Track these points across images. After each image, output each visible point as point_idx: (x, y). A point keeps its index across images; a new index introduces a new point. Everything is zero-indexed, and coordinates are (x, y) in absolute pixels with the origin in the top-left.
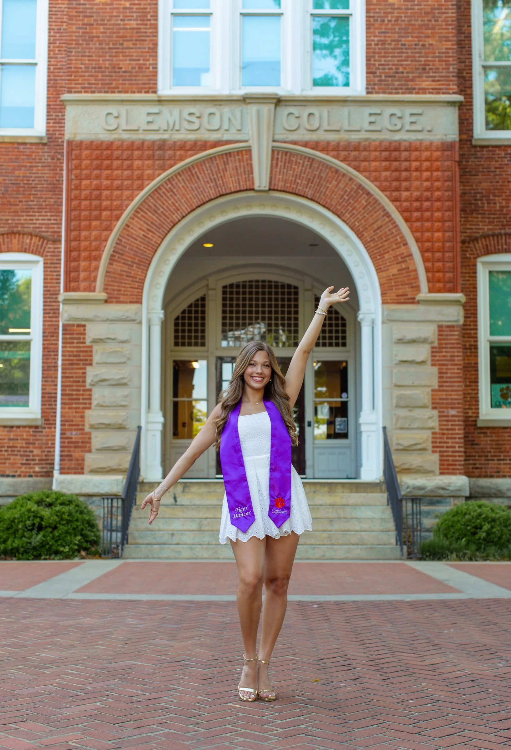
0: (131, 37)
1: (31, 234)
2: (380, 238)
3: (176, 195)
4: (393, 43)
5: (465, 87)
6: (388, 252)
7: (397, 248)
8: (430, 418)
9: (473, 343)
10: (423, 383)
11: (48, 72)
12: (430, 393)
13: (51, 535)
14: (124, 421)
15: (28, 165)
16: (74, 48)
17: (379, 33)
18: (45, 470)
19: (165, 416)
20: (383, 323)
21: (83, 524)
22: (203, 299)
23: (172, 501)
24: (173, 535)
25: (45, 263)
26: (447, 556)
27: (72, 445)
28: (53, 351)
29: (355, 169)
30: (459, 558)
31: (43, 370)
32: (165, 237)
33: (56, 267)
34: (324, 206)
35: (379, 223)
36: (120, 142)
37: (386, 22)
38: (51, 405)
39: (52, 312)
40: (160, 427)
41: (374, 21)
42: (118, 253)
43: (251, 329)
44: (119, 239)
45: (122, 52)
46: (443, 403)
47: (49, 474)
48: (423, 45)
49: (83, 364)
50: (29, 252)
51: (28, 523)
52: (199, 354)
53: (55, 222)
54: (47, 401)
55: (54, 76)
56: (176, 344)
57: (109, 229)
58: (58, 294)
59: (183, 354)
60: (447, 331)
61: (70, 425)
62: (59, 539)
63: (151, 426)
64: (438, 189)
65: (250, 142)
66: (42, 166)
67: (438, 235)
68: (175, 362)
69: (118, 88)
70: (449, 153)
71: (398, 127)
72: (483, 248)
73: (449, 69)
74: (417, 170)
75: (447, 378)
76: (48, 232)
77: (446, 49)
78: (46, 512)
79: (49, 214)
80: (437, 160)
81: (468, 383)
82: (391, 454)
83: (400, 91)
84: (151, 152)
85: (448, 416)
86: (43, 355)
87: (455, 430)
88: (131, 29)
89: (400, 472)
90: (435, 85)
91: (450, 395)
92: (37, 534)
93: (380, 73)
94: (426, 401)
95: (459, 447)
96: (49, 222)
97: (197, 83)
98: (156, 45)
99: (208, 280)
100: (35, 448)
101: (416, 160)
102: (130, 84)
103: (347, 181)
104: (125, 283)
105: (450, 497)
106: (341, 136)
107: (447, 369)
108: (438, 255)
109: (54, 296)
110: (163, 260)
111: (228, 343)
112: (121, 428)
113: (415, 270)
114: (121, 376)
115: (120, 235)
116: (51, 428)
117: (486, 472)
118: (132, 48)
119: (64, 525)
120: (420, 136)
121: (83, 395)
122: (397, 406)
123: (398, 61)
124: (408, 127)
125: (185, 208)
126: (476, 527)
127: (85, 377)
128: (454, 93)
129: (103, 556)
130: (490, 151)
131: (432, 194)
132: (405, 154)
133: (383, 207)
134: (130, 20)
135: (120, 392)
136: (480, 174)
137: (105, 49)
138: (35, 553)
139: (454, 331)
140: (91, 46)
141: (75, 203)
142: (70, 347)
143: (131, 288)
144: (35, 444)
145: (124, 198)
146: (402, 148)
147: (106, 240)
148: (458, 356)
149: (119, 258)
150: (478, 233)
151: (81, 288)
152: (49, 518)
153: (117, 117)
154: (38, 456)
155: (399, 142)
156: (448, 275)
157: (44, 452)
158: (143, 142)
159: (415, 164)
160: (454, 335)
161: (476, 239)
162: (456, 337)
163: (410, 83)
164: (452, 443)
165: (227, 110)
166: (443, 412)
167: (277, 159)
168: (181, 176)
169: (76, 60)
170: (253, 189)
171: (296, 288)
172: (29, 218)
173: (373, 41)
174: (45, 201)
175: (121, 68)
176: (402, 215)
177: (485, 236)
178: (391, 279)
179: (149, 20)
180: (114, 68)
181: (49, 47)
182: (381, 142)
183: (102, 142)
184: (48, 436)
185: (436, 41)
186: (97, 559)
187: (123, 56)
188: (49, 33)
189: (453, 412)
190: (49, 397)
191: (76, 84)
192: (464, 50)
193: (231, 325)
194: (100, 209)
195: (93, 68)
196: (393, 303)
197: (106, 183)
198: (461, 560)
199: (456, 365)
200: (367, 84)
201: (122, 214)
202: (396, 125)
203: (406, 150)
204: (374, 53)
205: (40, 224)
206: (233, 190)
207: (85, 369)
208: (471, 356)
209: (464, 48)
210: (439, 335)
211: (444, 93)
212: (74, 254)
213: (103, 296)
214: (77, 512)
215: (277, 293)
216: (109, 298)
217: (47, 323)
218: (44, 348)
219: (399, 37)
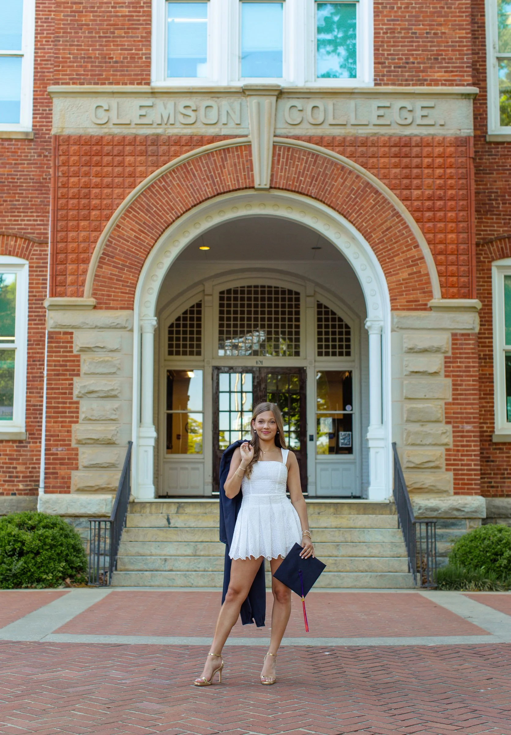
0: (123, 25)
1: (15, 236)
2: (390, 240)
3: (170, 193)
4: (403, 31)
5: (478, 80)
6: (399, 254)
7: (408, 250)
8: (444, 433)
9: (487, 353)
10: (437, 396)
11: (35, 64)
12: (444, 406)
13: (33, 561)
14: (113, 436)
15: (13, 162)
16: (62, 37)
17: (388, 20)
18: (29, 488)
19: (158, 430)
20: (393, 331)
21: (68, 549)
22: (199, 305)
23: (165, 522)
24: (166, 560)
25: (30, 267)
26: (465, 585)
27: (58, 462)
28: (39, 361)
29: (362, 166)
30: (479, 588)
31: (28, 381)
32: (158, 238)
33: (43, 271)
34: (329, 206)
35: (388, 224)
36: (110, 137)
37: (395, 9)
38: (37, 418)
39: (37, 318)
40: (152, 442)
41: (383, 7)
42: (108, 255)
43: (250, 338)
44: (109, 241)
45: (113, 41)
46: (457, 418)
47: (34, 492)
48: (435, 34)
49: (70, 375)
50: (13, 255)
51: (8, 548)
52: (194, 363)
53: (42, 223)
54: (32, 414)
55: (41, 68)
56: (170, 353)
57: (99, 229)
58: (43, 300)
59: (178, 363)
60: (461, 340)
61: (55, 441)
62: (42, 566)
63: (142, 442)
64: (452, 188)
65: (250, 136)
66: (28, 164)
67: (452, 236)
68: (169, 371)
69: (109, 79)
70: (463, 149)
71: (409, 121)
72: (499, 251)
73: (463, 59)
74: (428, 167)
75: (461, 390)
76: (33, 233)
77: (459, 38)
78: (27, 536)
79: (35, 214)
80: (450, 156)
81: (482, 396)
82: (402, 472)
83: (411, 83)
84: (143, 148)
85: (463, 432)
86: (28, 365)
87: (470, 446)
88: (122, 16)
89: (411, 492)
90: (447, 76)
91: (465, 409)
92: (17, 560)
93: (389, 63)
94: (439, 415)
95: (475, 465)
96: (36, 223)
97: (194, 75)
98: (149, 33)
99: (204, 285)
100: (19, 464)
101: (428, 156)
102: (121, 75)
103: (354, 178)
104: (116, 288)
105: (465, 519)
106: (348, 131)
107: (461, 381)
108: (452, 258)
109: (40, 302)
110: (156, 263)
111: (226, 352)
112: (110, 443)
113: (428, 274)
114: (112, 388)
115: (110, 237)
116: (36, 443)
117: (502, 491)
118: (124, 37)
119: (47, 550)
120: (432, 131)
121: (69, 408)
122: (408, 421)
123: (408, 50)
124: (419, 121)
125: (180, 208)
126: (496, 554)
127: (72, 389)
128: (468, 85)
129: (89, 584)
130: (505, 148)
131: (445, 193)
132: (415, 150)
133: (392, 206)
134: (122, 7)
135: (110, 405)
136: (495, 172)
137: (95, 37)
138: (15, 581)
139: (470, 339)
140: (80, 34)
141: (62, 202)
142: (56, 356)
143: (122, 293)
144: (19, 459)
145: (115, 196)
146: (413, 144)
147: (95, 242)
148: (474, 367)
149: (108, 260)
150: (493, 235)
151: (69, 293)
152: (31, 542)
153: (107, 110)
154: (22, 472)
155: (410, 137)
156: (462, 279)
157: (29, 468)
158: (135, 137)
159: (426, 161)
160: (469, 344)
161: (491, 242)
162: (471, 346)
163: (421, 74)
164: (468, 460)
165: (225, 103)
166: (458, 427)
167: (279, 155)
168: (175, 173)
169: (64, 49)
170: (253, 188)
171: (297, 293)
172: (13, 218)
173: (382, 29)
174: (31, 201)
175: (112, 58)
176: (412, 215)
177: (500, 239)
178: (402, 284)
179: (143, 7)
180: (105, 58)
181: (36, 37)
182: (390, 137)
183: (91, 137)
184: (33, 451)
185: (449, 29)
186: (83, 587)
187: (114, 45)
188: (37, 22)
189: (468, 427)
190: (34, 410)
191: (63, 75)
192: (477, 40)
193: (228, 332)
194: (89, 208)
195: (81, 58)
196: (404, 309)
197: (95, 180)
198: (480, 590)
199: (472, 376)
200: (375, 76)
201: (112, 214)
202: (406, 119)
203: (417, 146)
204: (382, 42)
205: (25, 225)
206: (231, 188)
207: (72, 380)
208: (485, 366)
209: (478, 38)
210: (453, 344)
211: (457, 85)
212: (61, 256)
213: (92, 301)
214: (61, 535)
215: (277, 299)
216: (98, 303)
217: (32, 331)
218: (29, 357)
219: (409, 25)
